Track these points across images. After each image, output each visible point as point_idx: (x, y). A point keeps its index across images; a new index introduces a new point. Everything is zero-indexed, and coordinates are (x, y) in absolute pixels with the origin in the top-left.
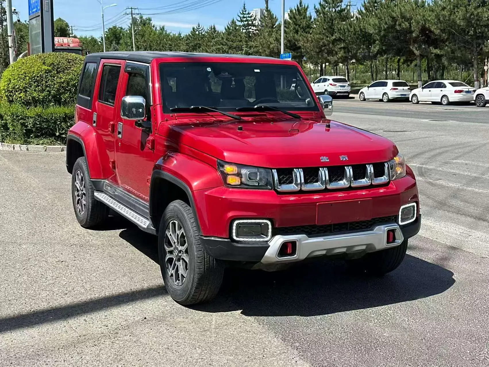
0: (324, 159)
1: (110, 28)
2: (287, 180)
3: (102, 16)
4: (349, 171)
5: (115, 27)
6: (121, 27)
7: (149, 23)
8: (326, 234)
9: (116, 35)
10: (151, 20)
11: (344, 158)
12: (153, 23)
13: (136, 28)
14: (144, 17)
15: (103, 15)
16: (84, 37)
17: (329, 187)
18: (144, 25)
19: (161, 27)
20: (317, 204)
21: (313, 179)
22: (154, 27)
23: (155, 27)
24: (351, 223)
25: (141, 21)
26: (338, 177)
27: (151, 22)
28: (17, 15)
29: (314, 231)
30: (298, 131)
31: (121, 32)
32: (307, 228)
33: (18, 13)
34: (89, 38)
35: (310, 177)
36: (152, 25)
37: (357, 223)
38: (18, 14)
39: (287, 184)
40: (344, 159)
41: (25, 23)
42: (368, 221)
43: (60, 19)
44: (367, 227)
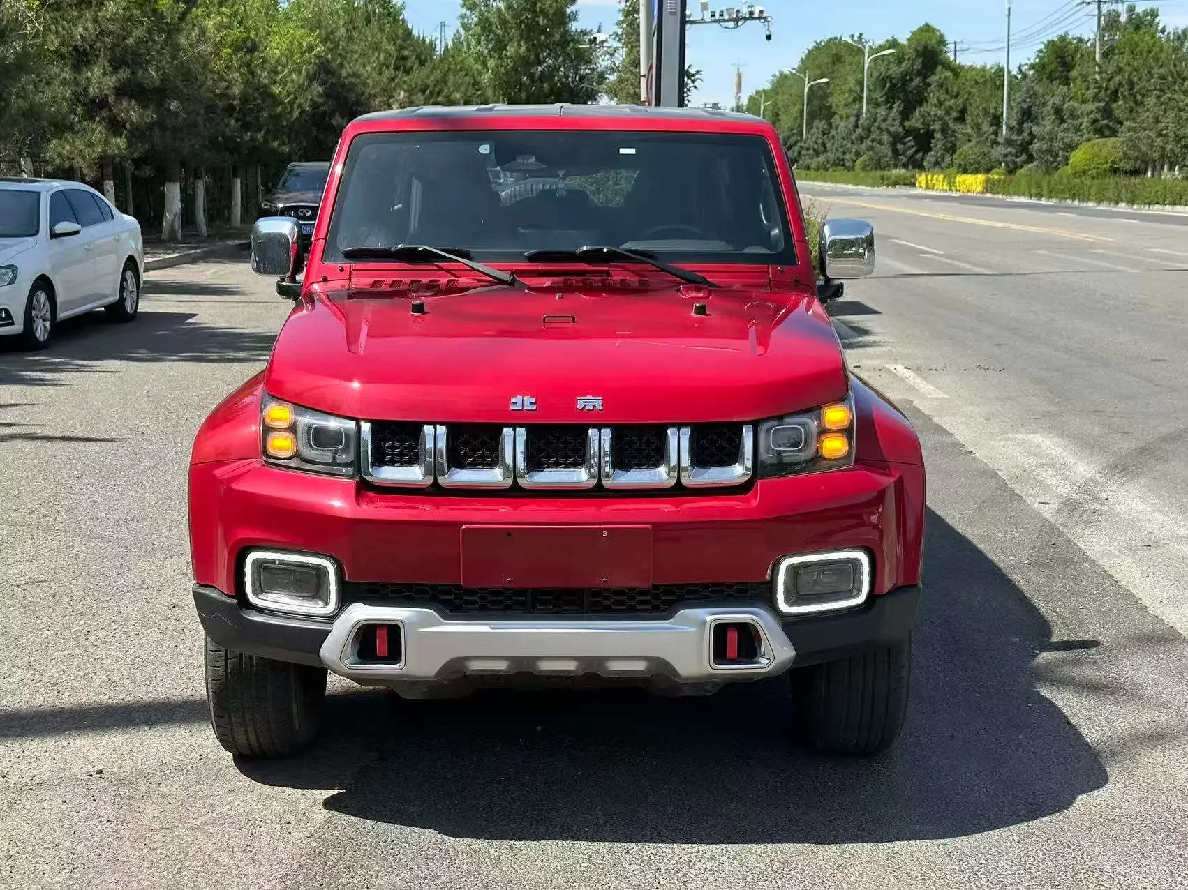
0: (523, 402)
1: (1049, 42)
2: (401, 454)
3: (1007, 13)
4: (600, 440)
5: (1063, 38)
6: (1079, 36)
7: (1151, 24)
8: (511, 613)
9: (1063, 58)
10: (1157, 15)
11: (589, 402)
12: (1162, 20)
13: (1106, 38)
14: (1140, 8)
15: (1009, 8)
16: (979, 67)
17: (526, 482)
18: (1137, 28)
19: (1180, 33)
20: (464, 527)
21: (483, 457)
22: (1163, 31)
23: (1166, 33)
24: (596, 593)
25: (1130, 19)
26: (567, 457)
27: (1157, 20)
28: (766, 23)
29: (474, 603)
30: (574, 321)
31: (1077, 50)
32: (450, 593)
33: (769, 19)
34: (991, 68)
35: (474, 450)
36: (1159, 28)
37: (620, 592)
38: (768, 21)
39: (402, 464)
40: (589, 407)
41: (850, 41)
42: (633, 590)
43: (927, 25)
44: (656, 608)
